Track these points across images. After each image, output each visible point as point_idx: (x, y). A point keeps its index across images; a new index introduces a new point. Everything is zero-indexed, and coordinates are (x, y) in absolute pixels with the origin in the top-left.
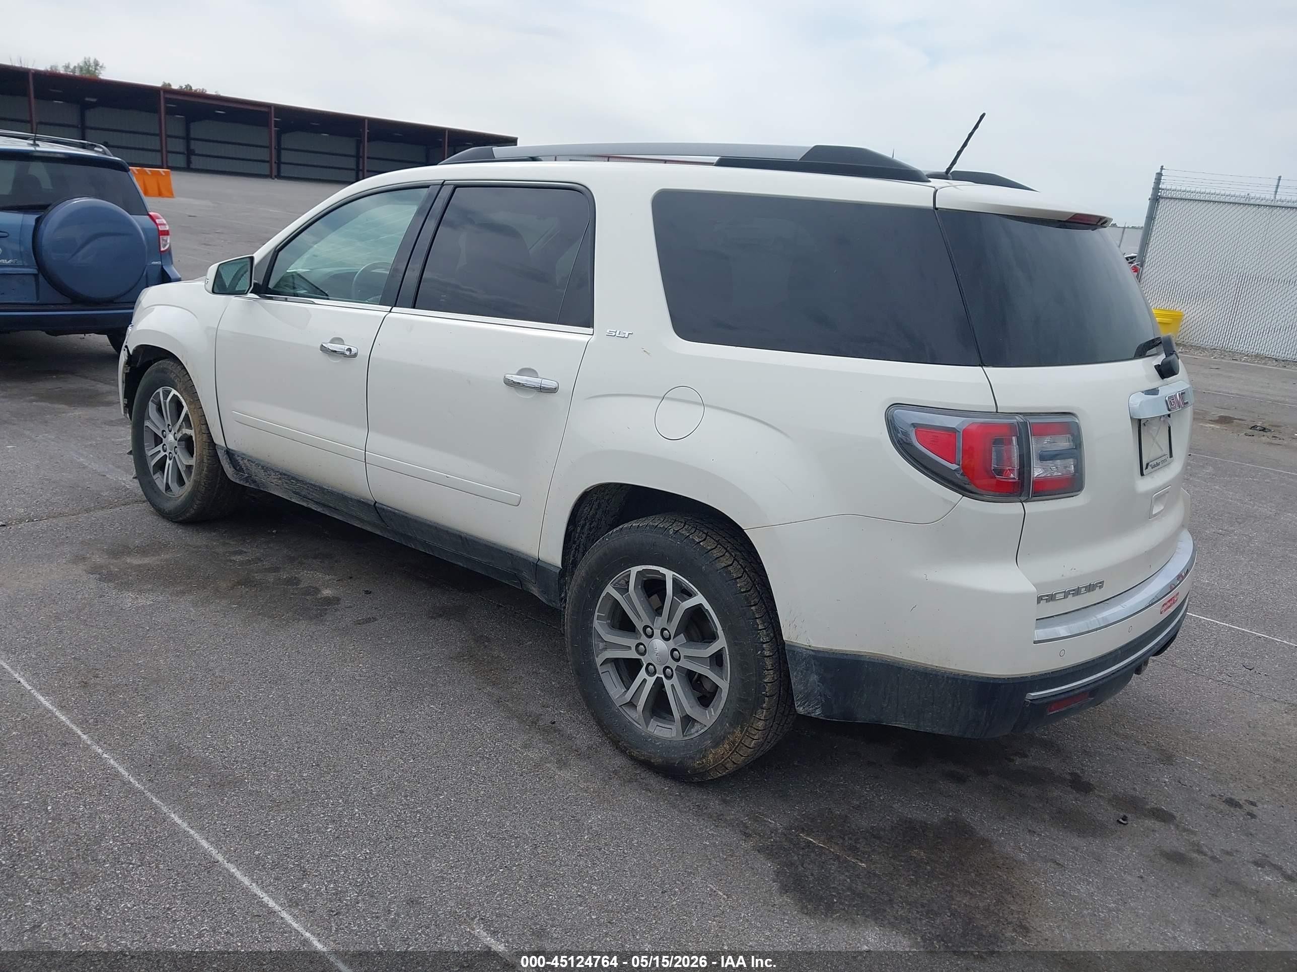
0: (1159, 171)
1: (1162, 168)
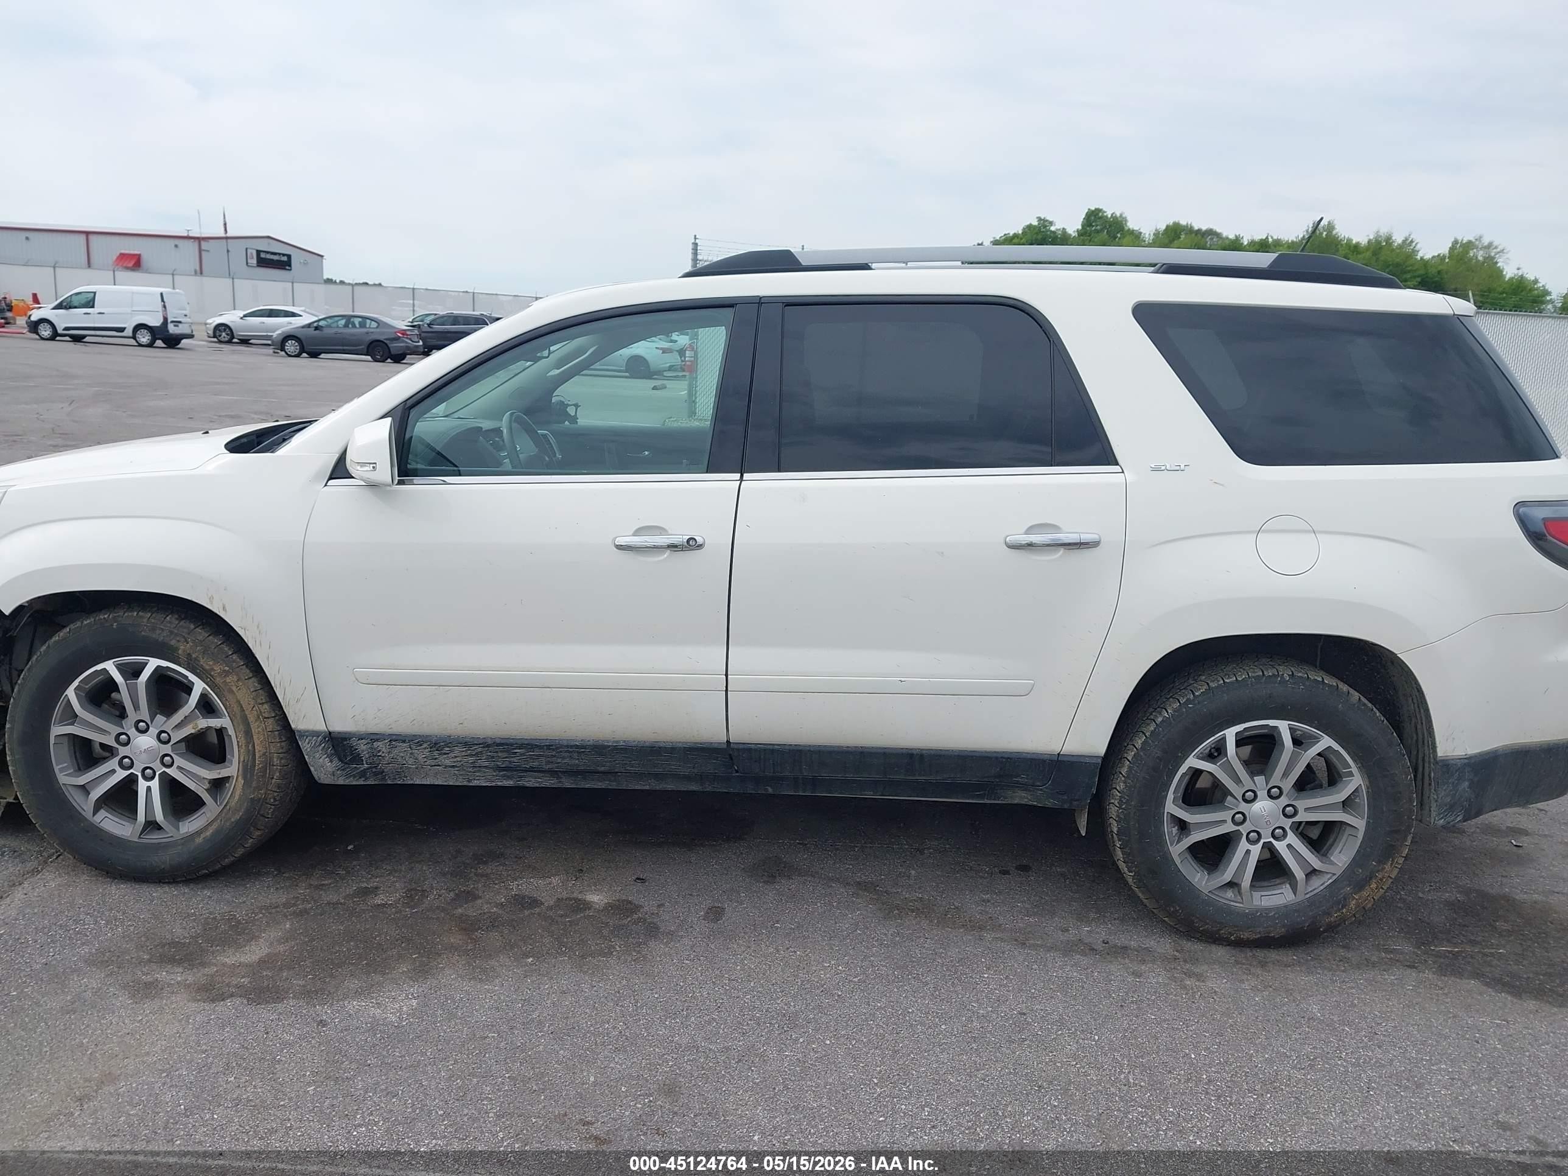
0: (693, 241)
1: (695, 238)
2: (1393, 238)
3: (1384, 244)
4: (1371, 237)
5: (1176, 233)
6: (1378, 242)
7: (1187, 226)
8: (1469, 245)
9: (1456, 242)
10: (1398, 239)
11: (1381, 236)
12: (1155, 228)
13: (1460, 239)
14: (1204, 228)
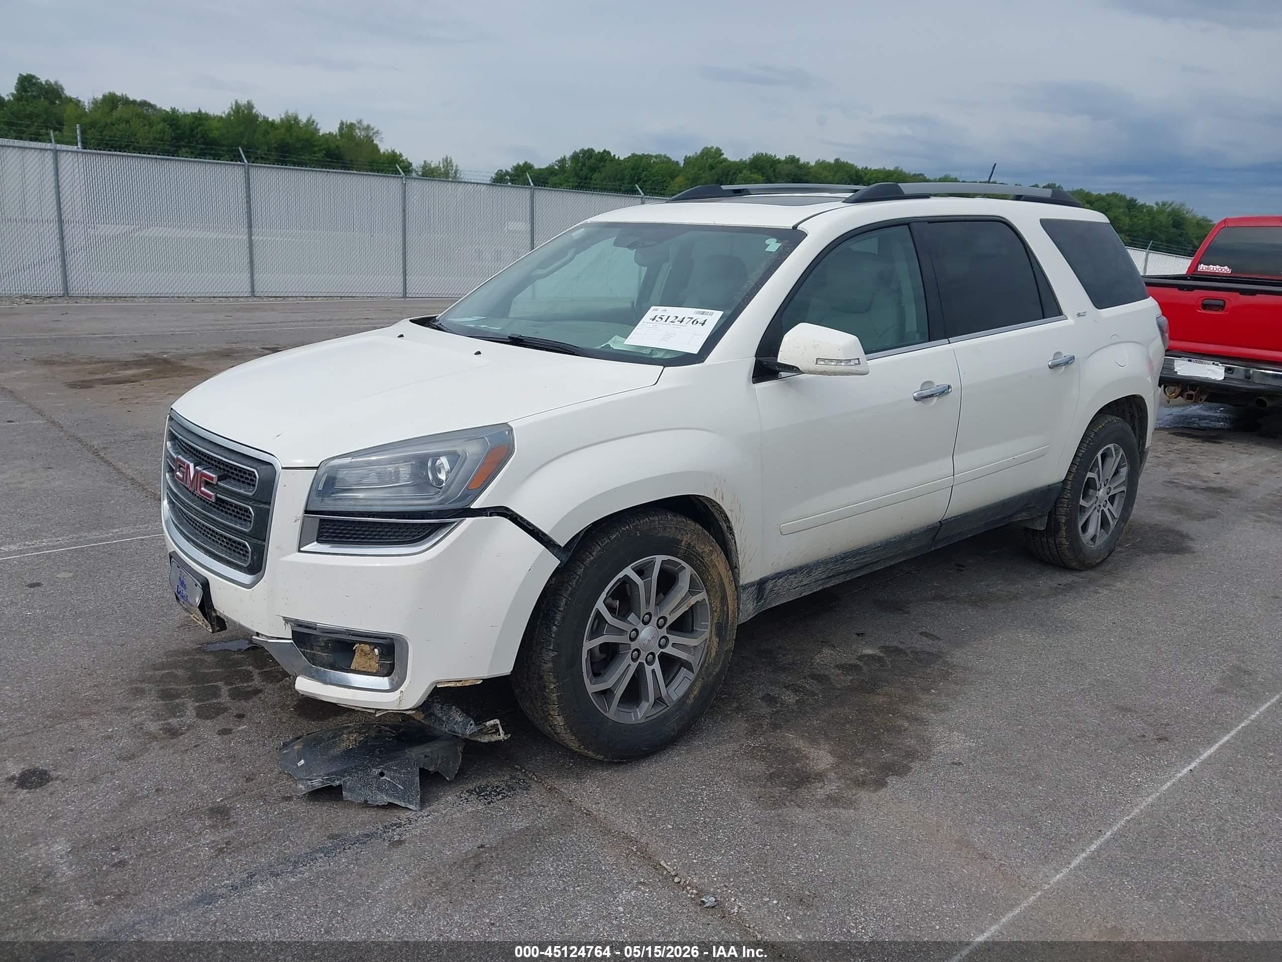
2: (299, 118)
3: (293, 122)
4: (283, 116)
5: (113, 102)
6: (288, 121)
7: (123, 97)
8: (351, 126)
9: (342, 123)
10: (303, 119)
11: (289, 116)
12: (92, 97)
13: (344, 121)
14: (138, 100)
